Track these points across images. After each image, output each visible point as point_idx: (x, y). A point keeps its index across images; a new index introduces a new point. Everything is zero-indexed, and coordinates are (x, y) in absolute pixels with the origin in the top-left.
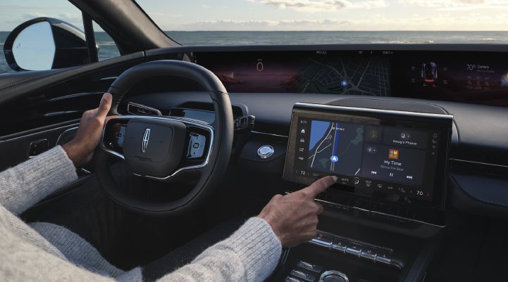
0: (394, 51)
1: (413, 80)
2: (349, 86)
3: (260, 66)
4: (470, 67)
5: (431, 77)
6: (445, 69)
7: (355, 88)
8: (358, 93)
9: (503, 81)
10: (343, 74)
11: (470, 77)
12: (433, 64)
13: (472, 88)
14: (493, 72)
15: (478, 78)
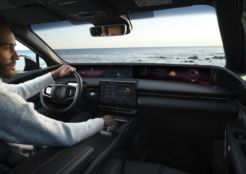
0: (134, 65)
1: (139, 74)
2: (120, 76)
3: (92, 70)
4: (157, 70)
5: (145, 73)
6: (149, 71)
7: (122, 76)
8: (123, 78)
9: (170, 75)
10: (118, 72)
11: (157, 73)
12: (146, 69)
13: (158, 76)
14: (166, 72)
15: (160, 73)
